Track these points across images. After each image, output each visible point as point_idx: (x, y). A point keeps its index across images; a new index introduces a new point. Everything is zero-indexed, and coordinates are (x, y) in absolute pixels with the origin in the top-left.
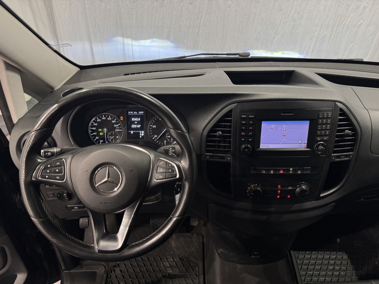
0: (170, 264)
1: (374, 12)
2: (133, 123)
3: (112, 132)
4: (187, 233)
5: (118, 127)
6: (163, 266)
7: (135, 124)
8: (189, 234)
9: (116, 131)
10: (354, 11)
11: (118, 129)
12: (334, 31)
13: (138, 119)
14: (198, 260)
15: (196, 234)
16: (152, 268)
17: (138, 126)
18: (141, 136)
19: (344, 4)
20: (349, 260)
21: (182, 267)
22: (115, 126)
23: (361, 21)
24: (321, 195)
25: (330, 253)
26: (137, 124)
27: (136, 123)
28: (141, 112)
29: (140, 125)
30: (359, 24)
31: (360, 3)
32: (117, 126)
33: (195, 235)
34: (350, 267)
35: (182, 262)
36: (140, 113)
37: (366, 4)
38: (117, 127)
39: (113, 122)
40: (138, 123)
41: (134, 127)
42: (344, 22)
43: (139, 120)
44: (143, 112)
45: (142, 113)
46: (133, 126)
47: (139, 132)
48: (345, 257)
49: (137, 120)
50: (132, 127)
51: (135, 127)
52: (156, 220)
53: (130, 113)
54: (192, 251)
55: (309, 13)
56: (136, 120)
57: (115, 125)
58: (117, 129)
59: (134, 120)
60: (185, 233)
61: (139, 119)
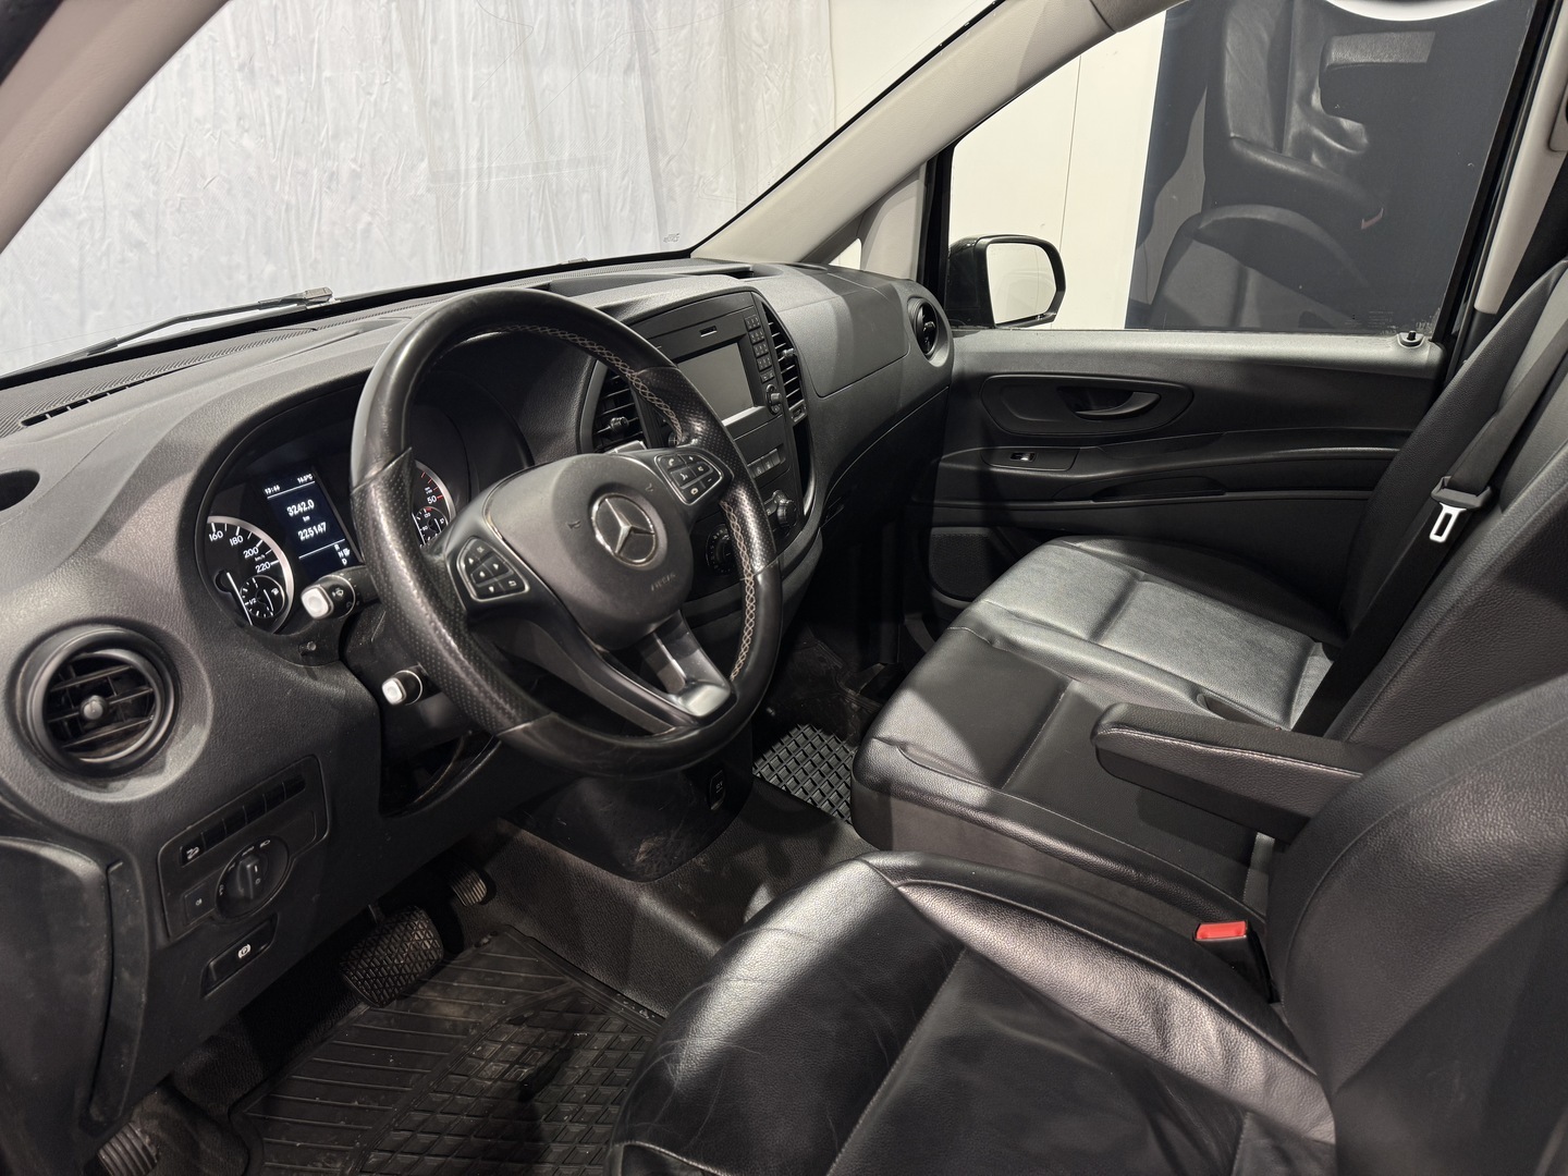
0: (502, 1062)
1: (388, 184)
2: (298, 522)
3: (251, 582)
4: (461, 955)
5: (259, 555)
6: (490, 1083)
7: (307, 525)
8: (469, 952)
9: (261, 573)
10: (329, 188)
11: (263, 561)
12: (297, 258)
13: (307, 505)
14: (562, 982)
15: (485, 936)
16: (467, 1115)
17: (321, 530)
18: (345, 557)
19: (286, 170)
20: (818, 732)
21: (542, 1035)
22: (248, 554)
23: (366, 218)
24: (805, 512)
25: (782, 744)
26: (313, 523)
27: (308, 522)
28: (306, 478)
29: (324, 524)
30: (361, 226)
31: (336, 163)
32: (253, 551)
33: (485, 941)
34: (831, 741)
35: (529, 1026)
36: (302, 484)
37: (353, 166)
38: (255, 556)
39: (234, 541)
40: (316, 517)
41: (307, 536)
42: (316, 225)
43: (312, 507)
44: (310, 476)
45: (309, 481)
46: (305, 534)
47: (333, 548)
48: (808, 731)
49: (305, 509)
50: (302, 538)
51: (312, 535)
52: (363, 962)
53: (272, 494)
54: (521, 980)
55: (179, 210)
56: (300, 509)
57: (248, 552)
58: (259, 563)
59: (296, 512)
60: (454, 962)
61: (311, 504)
